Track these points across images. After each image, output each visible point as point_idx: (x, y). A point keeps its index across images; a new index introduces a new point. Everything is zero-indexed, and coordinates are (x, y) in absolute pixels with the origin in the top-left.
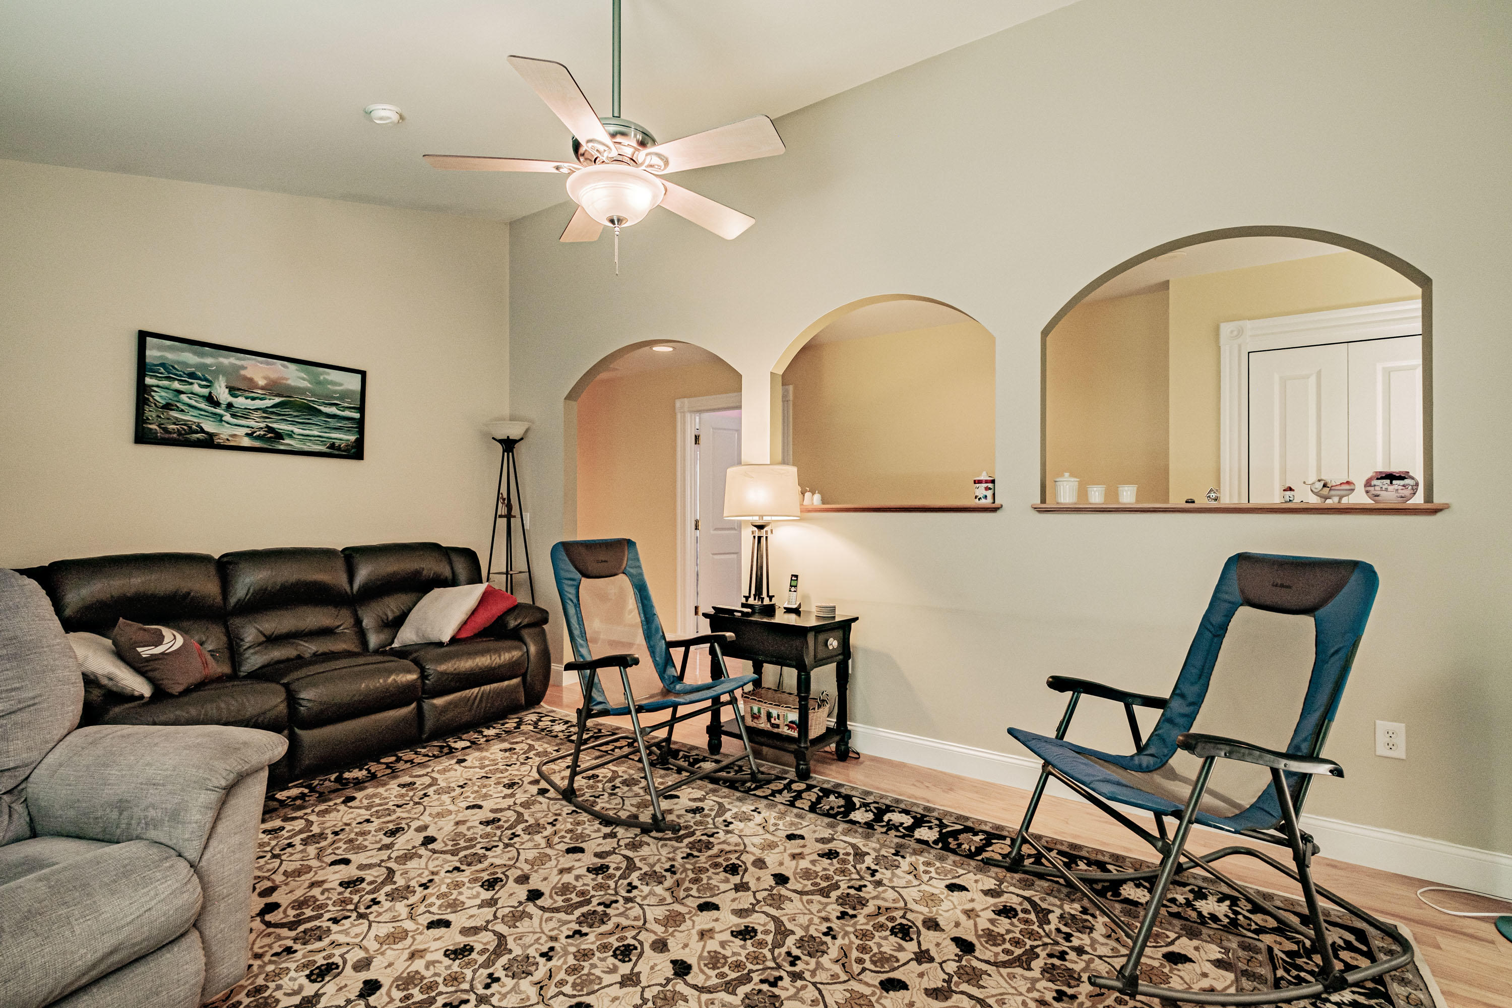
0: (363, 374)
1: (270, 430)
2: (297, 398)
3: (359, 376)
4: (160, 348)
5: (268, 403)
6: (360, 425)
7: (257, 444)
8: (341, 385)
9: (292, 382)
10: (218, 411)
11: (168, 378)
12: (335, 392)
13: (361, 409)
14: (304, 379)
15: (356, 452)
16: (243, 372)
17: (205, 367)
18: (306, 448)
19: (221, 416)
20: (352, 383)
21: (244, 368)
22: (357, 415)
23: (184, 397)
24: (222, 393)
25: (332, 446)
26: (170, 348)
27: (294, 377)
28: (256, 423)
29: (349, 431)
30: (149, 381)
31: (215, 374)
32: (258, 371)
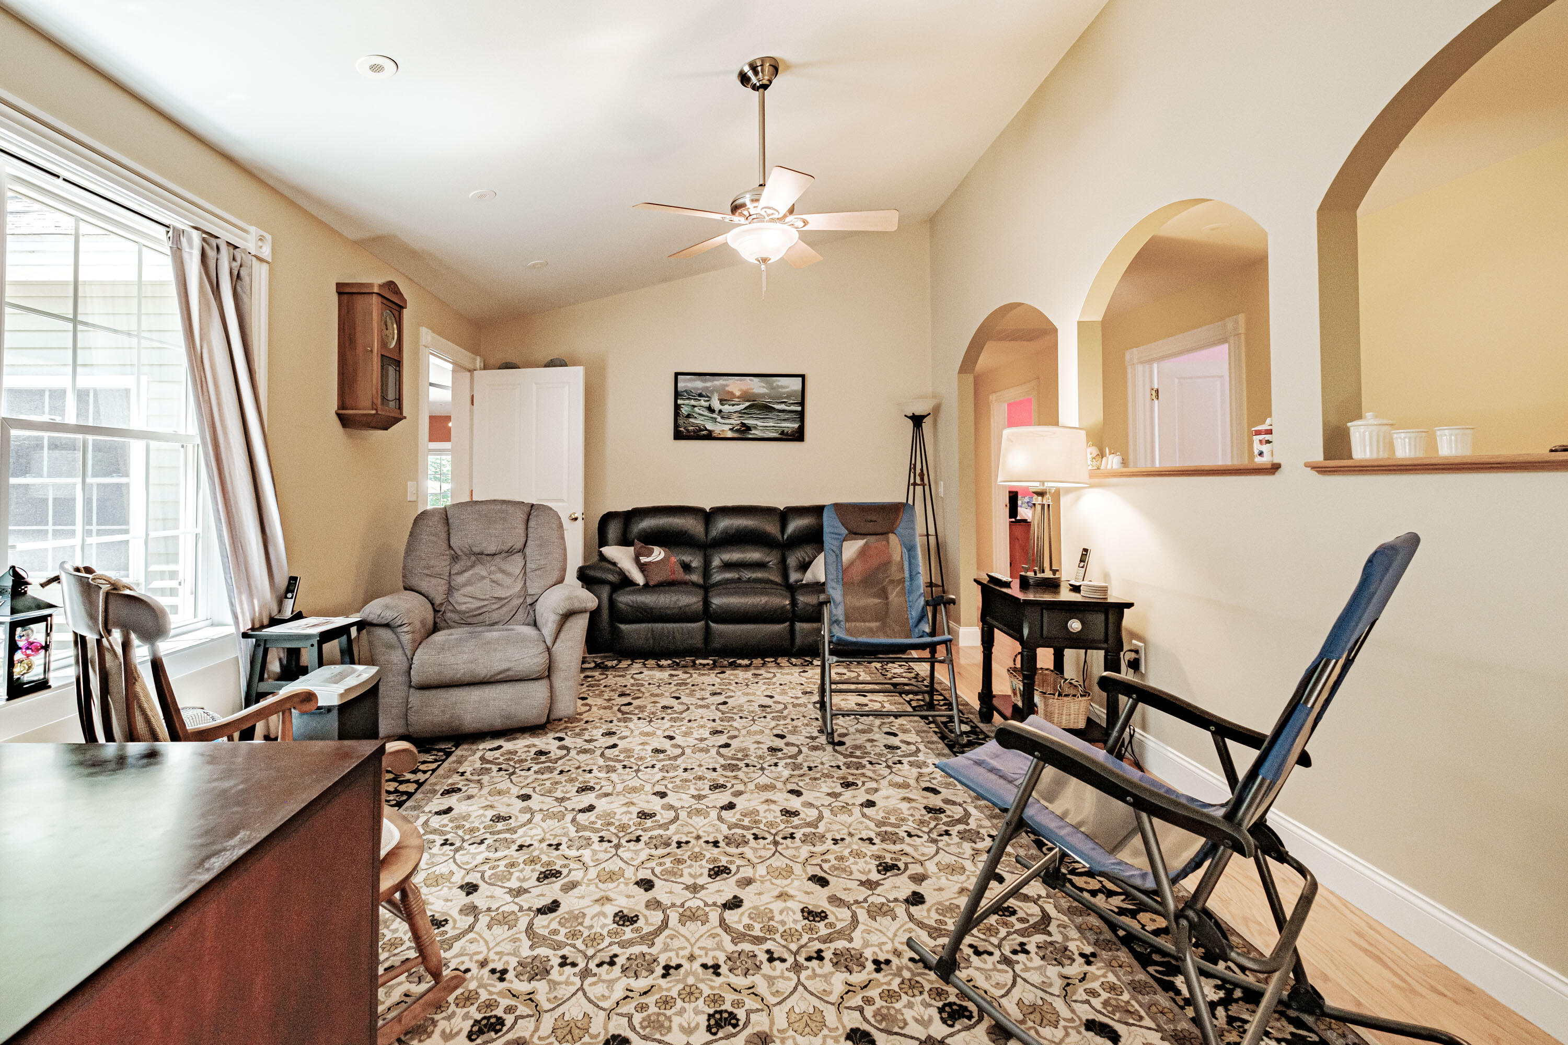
0: (803, 377)
1: (743, 425)
2: (760, 401)
3: (800, 379)
4: (685, 381)
5: (742, 406)
6: (801, 415)
7: (736, 435)
8: (787, 387)
9: (756, 391)
10: (714, 416)
11: (689, 399)
12: (783, 393)
13: (802, 404)
14: (763, 387)
15: (798, 436)
16: (727, 389)
17: (707, 388)
18: (765, 436)
19: (715, 419)
20: (796, 384)
21: (727, 385)
22: (799, 408)
23: (696, 409)
24: (716, 405)
25: (782, 433)
26: (690, 380)
27: (757, 387)
28: (735, 421)
29: (793, 420)
30: (679, 402)
31: (712, 392)
32: (736, 387)
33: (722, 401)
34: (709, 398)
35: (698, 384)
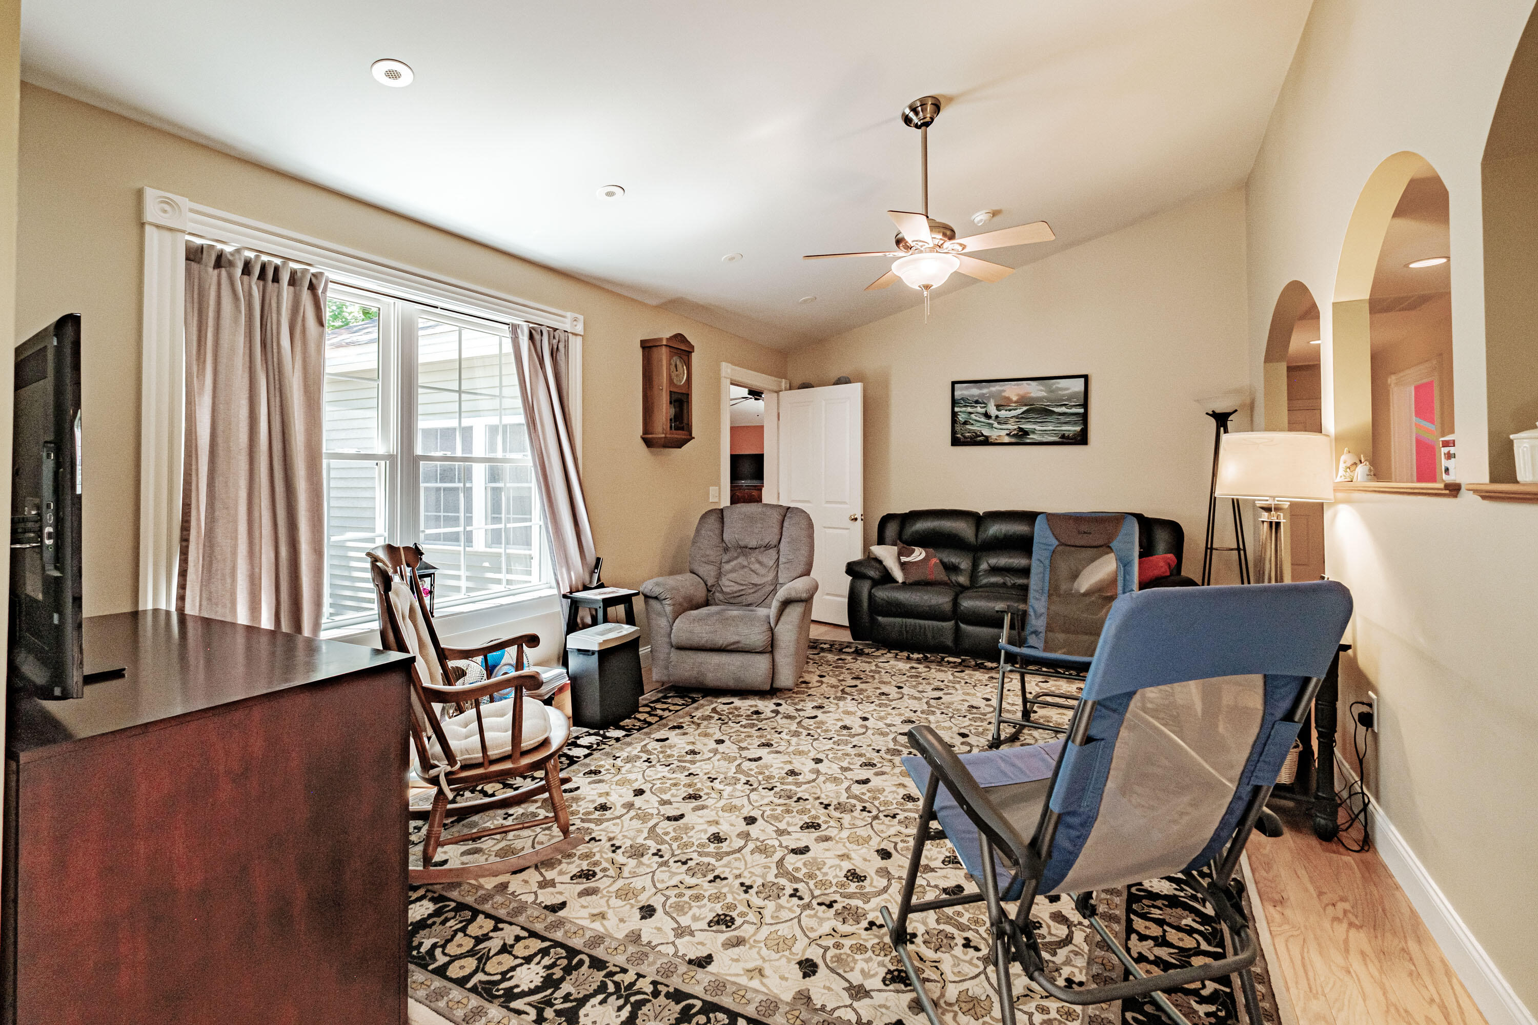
0: (1086, 377)
1: (1021, 429)
2: (1038, 405)
3: (1083, 380)
4: (962, 389)
5: (1019, 411)
7: (1013, 440)
8: (1067, 389)
9: (1033, 395)
10: (990, 421)
11: (965, 406)
12: (1064, 396)
13: (1085, 405)
14: (1042, 391)
15: (1082, 439)
16: (1004, 394)
17: (983, 394)
18: (1044, 440)
20: (1078, 385)
21: (1004, 391)
22: (1082, 411)
23: (973, 416)
24: (993, 411)
25: (1063, 436)
26: (966, 388)
27: (1035, 391)
28: (1012, 426)
29: (1075, 423)
30: (956, 409)
31: (989, 398)
32: (1012, 392)
33: (999, 407)
34: (985, 405)
35: (974, 392)
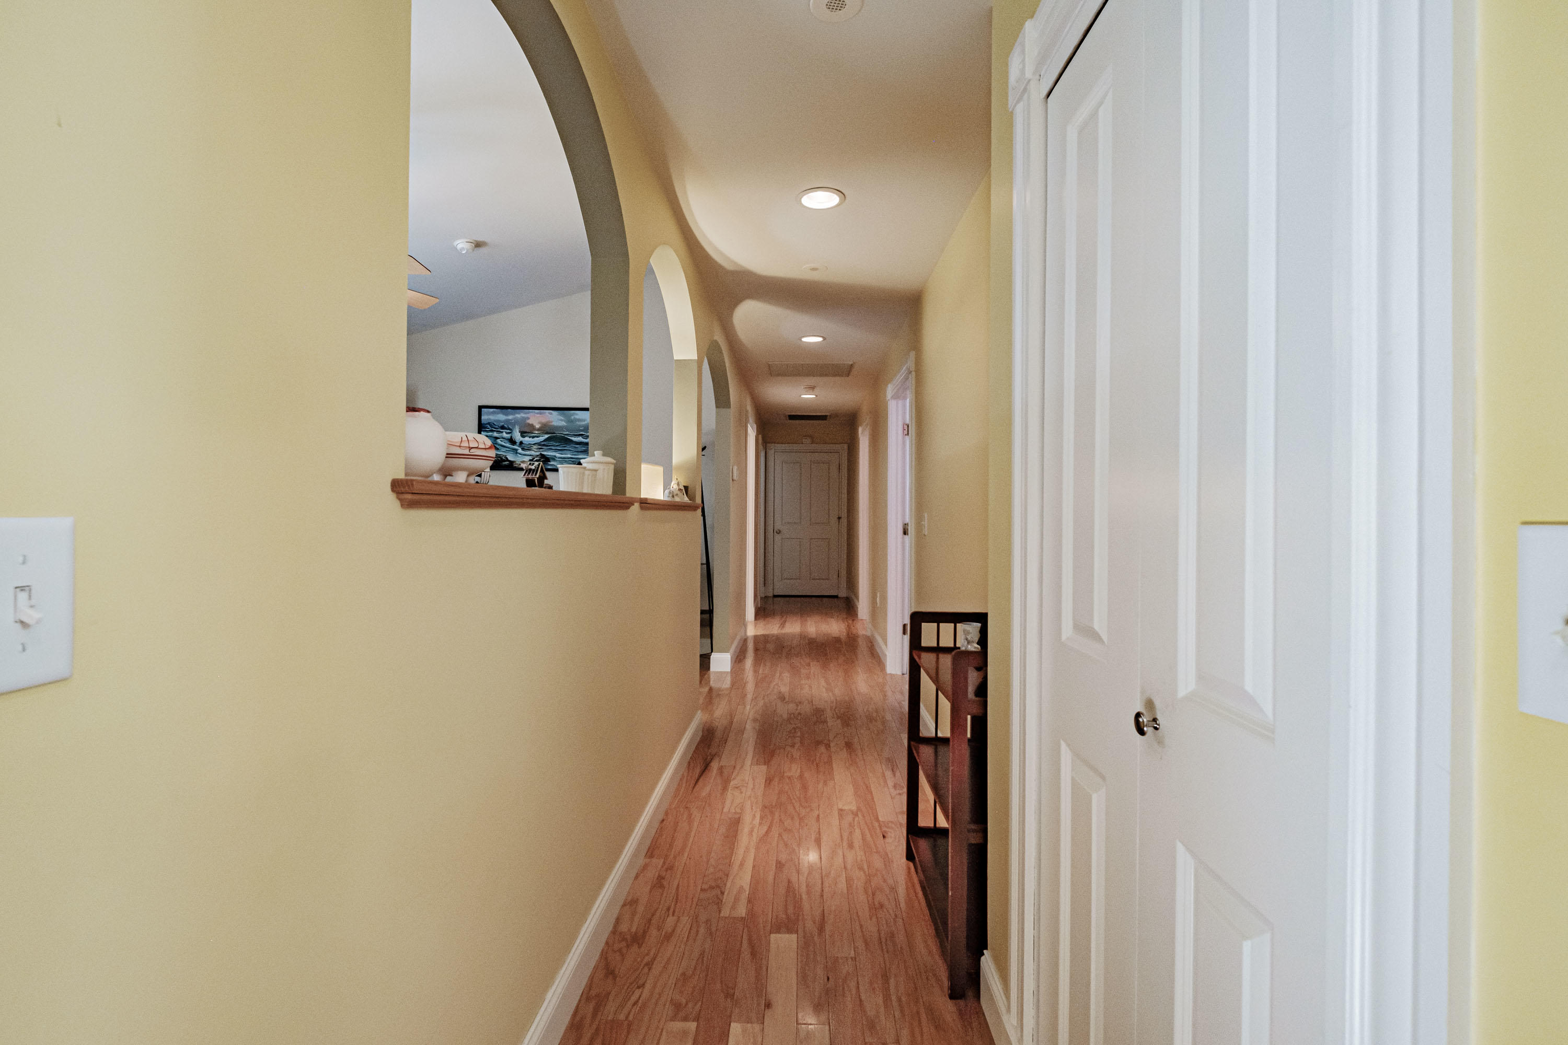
1: (542, 456)
5: (541, 439)
9: (555, 424)
10: (515, 447)
11: (492, 431)
12: (580, 426)
14: (561, 420)
17: (507, 421)
19: (517, 450)
23: (499, 441)
24: (517, 437)
27: (556, 419)
31: (514, 425)
33: (523, 434)
34: (511, 431)
35: (501, 417)
